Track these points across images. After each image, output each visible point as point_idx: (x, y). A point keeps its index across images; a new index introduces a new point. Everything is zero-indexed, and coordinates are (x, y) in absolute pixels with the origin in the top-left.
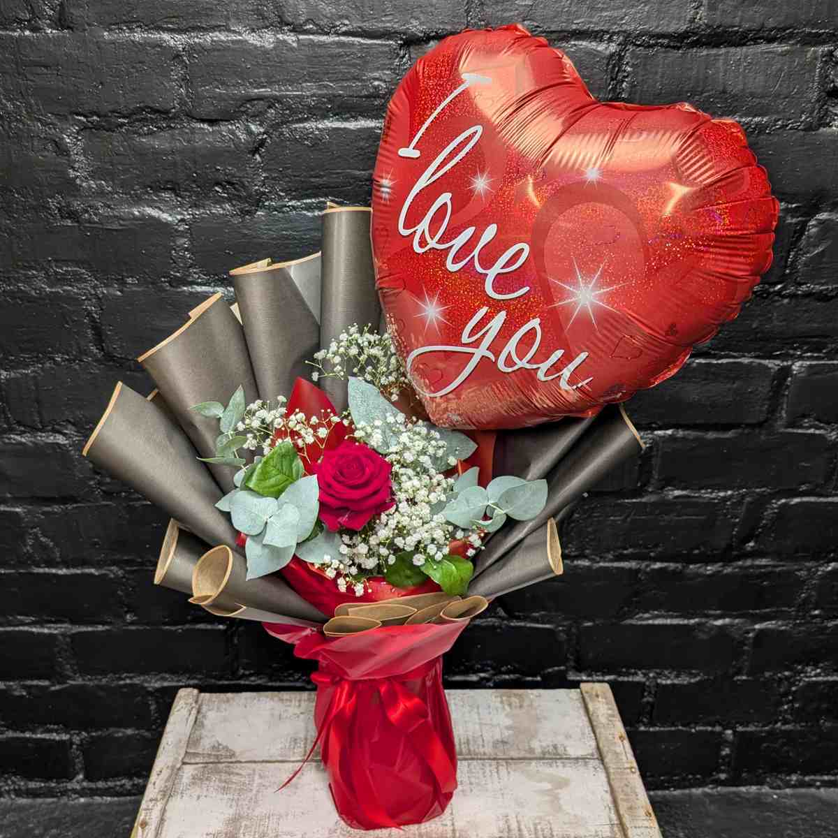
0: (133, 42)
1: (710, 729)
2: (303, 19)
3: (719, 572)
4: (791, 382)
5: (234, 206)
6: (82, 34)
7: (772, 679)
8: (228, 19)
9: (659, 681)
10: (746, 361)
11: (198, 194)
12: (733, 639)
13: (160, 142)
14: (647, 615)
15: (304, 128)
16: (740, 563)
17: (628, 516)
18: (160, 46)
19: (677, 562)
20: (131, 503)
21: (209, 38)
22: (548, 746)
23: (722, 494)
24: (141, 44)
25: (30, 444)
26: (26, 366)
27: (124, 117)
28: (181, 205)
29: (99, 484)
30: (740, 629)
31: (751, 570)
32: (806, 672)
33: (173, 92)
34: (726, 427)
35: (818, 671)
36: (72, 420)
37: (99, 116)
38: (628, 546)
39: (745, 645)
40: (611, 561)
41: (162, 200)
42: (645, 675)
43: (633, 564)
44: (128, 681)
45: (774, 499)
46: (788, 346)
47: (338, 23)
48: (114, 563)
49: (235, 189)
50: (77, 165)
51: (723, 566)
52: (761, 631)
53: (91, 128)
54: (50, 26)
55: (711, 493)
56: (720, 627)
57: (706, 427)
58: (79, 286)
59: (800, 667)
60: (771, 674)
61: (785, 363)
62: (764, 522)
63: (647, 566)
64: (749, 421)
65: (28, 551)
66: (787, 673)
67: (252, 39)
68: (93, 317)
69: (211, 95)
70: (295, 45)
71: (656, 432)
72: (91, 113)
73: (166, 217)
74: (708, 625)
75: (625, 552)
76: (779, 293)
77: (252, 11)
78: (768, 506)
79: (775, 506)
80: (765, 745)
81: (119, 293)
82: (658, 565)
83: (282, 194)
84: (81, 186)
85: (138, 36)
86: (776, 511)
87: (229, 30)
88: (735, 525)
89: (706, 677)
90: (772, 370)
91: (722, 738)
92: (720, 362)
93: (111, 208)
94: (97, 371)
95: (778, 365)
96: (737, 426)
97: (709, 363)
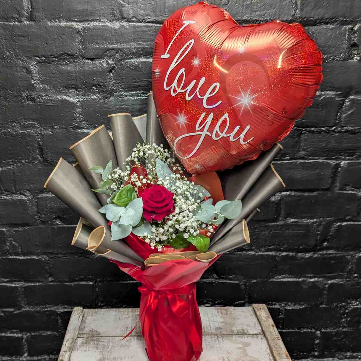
0: (60, 26)
1: (309, 330)
2: (131, 16)
3: (312, 256)
4: (340, 170)
5: (101, 95)
6: (39, 23)
7: (337, 306)
8: (100, 16)
9: (286, 308)
10: (321, 161)
11: (85, 90)
12: (319, 288)
13: (70, 68)
14: (280, 277)
15: (131, 61)
16: (321, 252)
17: (271, 231)
18: (72, 28)
19: (293, 252)
20: (53, 226)
21: (91, 25)
22: (240, 330)
23: (312, 221)
24: (64, 27)
25: (10, 200)
26: (10, 165)
27: (55, 58)
28: (78, 95)
29: (39, 218)
30: (321, 283)
31: (326, 256)
32: (352, 304)
33: (76, 46)
34: (312, 191)
35: (358, 303)
36: (29, 189)
37: (45, 57)
38: (271, 245)
39: (324, 290)
40: (264, 252)
41: (70, 93)
42: (280, 305)
43: (273, 253)
44: (49, 309)
45: (335, 223)
46: (338, 154)
47: (146, 18)
48: (45, 253)
49: (102, 88)
50: (35, 78)
51: (314, 254)
52: (331, 283)
53: (41, 62)
54: (26, 20)
55: (307, 220)
56: (313, 282)
57: (304, 191)
58: (34, 129)
59: (349, 301)
60: (336, 304)
61: (338, 162)
62: (331, 233)
63: (280, 254)
64: (323, 188)
65: (7, 248)
66: (344, 304)
67: (110, 25)
68: (39, 143)
69: (93, 48)
70: (128, 27)
71: (282, 193)
72: (42, 56)
73: (72, 100)
74: (307, 281)
75: (270, 248)
76: (333, 131)
77: (110, 13)
78: (332, 226)
79: (335, 226)
80: (335, 338)
81: (51, 133)
82: (284, 254)
83: (121, 90)
84: (36, 87)
85: (63, 24)
86: (336, 228)
87: (100, 21)
88: (318, 235)
89: (307, 306)
90: (332, 165)
91: (315, 335)
92: (309, 161)
93: (49, 96)
94: (40, 167)
95: (335, 163)
96: (317, 190)
97: (304, 162)
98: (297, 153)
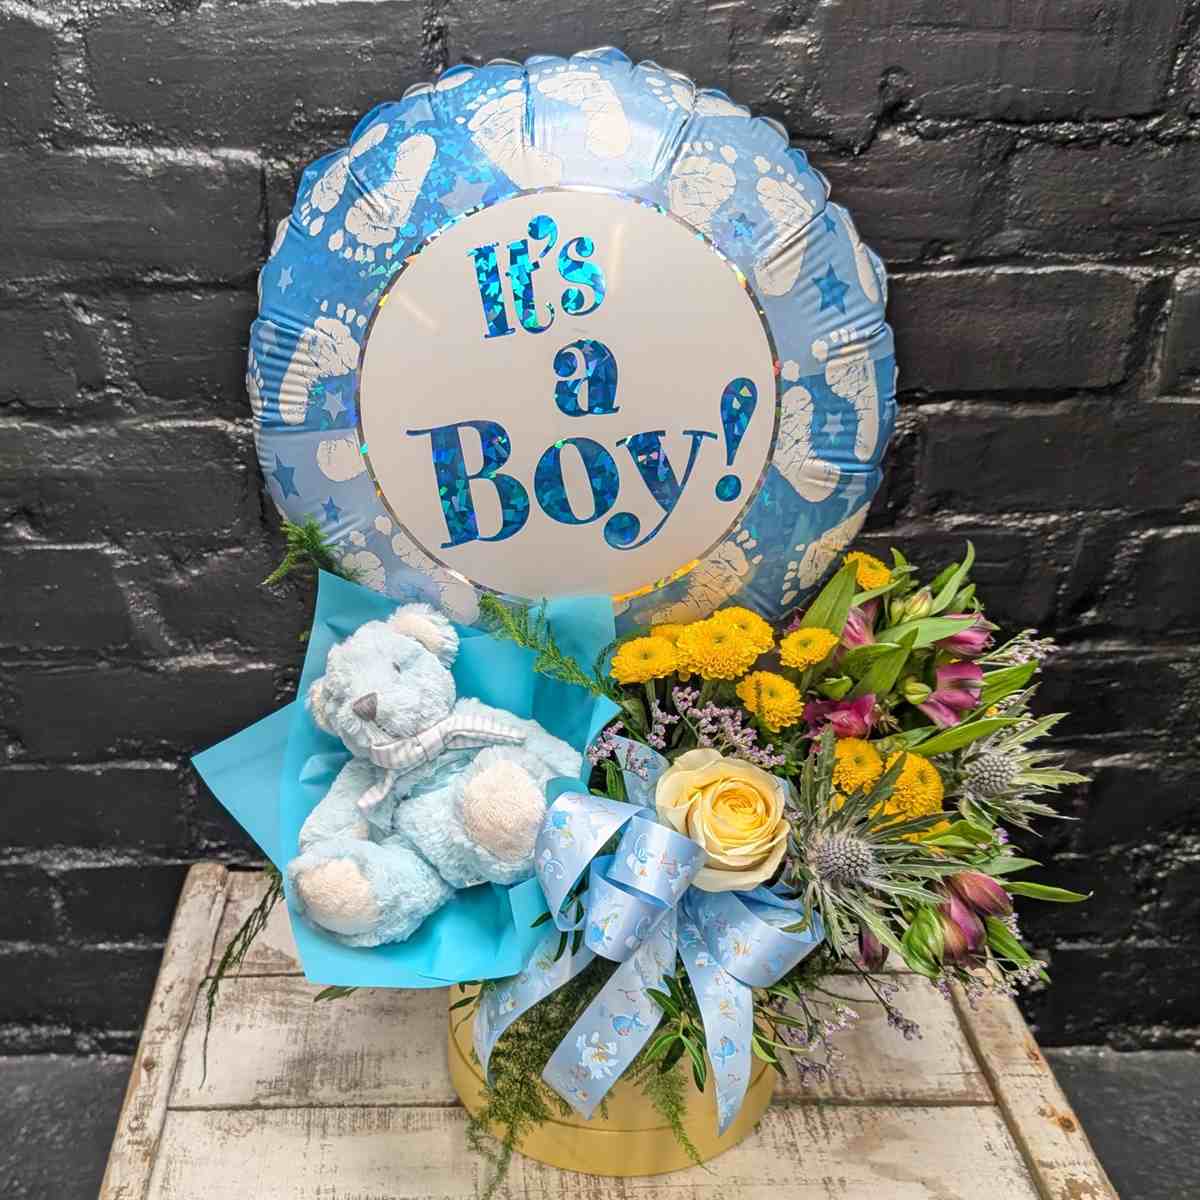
4: (1171, 307)
7: (1121, 857)
10: (1088, 268)
16: (1071, 648)
20: (6, 549)
23: (1039, 521)
31: (1089, 661)
32: (1182, 846)
34: (1049, 397)
39: (1075, 796)
45: (1134, 529)
46: (1169, 240)
52: (1105, 769)
55: (1020, 519)
57: (1012, 397)
59: (1172, 838)
60: (1120, 849)
61: (1162, 272)
62: (1115, 572)
64: (1092, 383)
66: (1149, 847)
71: (922, 408)
73: (41, 17)
78: (1123, 543)
79: (1136, 542)
80: (1106, 974)
86: (1137, 551)
88: (1062, 578)
90: (1137, 286)
92: (1040, 271)
95: (1149, 275)
96: (1070, 393)
97: (1021, 274)
98: (988, 236)
